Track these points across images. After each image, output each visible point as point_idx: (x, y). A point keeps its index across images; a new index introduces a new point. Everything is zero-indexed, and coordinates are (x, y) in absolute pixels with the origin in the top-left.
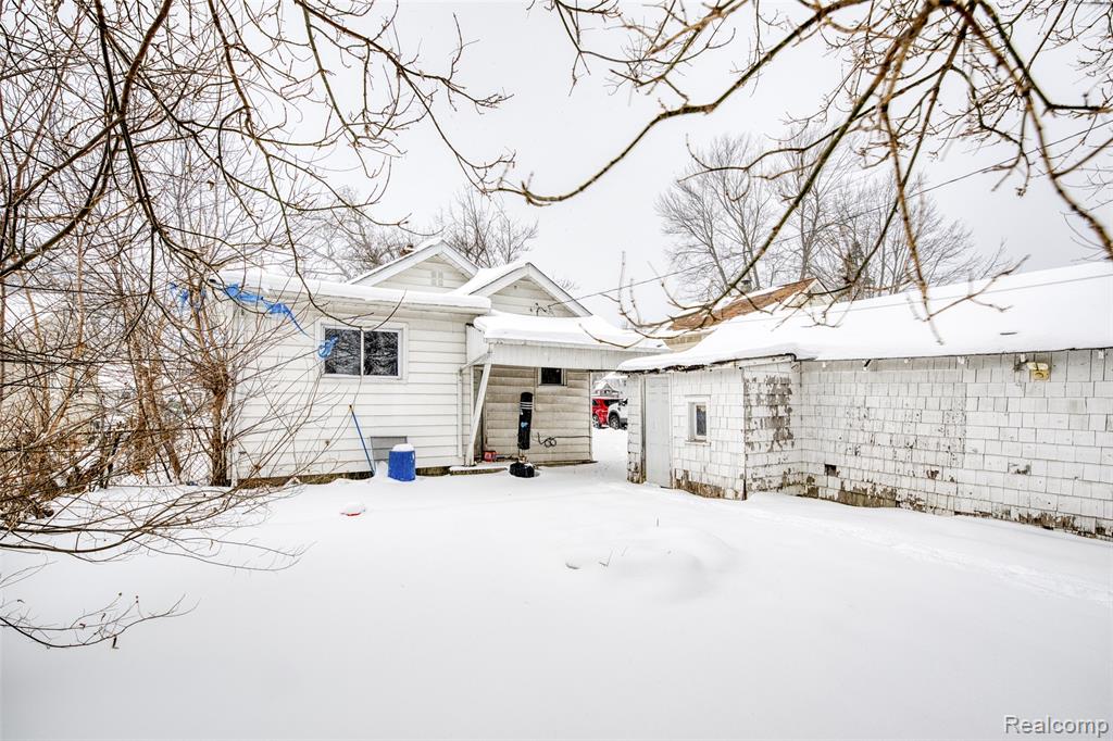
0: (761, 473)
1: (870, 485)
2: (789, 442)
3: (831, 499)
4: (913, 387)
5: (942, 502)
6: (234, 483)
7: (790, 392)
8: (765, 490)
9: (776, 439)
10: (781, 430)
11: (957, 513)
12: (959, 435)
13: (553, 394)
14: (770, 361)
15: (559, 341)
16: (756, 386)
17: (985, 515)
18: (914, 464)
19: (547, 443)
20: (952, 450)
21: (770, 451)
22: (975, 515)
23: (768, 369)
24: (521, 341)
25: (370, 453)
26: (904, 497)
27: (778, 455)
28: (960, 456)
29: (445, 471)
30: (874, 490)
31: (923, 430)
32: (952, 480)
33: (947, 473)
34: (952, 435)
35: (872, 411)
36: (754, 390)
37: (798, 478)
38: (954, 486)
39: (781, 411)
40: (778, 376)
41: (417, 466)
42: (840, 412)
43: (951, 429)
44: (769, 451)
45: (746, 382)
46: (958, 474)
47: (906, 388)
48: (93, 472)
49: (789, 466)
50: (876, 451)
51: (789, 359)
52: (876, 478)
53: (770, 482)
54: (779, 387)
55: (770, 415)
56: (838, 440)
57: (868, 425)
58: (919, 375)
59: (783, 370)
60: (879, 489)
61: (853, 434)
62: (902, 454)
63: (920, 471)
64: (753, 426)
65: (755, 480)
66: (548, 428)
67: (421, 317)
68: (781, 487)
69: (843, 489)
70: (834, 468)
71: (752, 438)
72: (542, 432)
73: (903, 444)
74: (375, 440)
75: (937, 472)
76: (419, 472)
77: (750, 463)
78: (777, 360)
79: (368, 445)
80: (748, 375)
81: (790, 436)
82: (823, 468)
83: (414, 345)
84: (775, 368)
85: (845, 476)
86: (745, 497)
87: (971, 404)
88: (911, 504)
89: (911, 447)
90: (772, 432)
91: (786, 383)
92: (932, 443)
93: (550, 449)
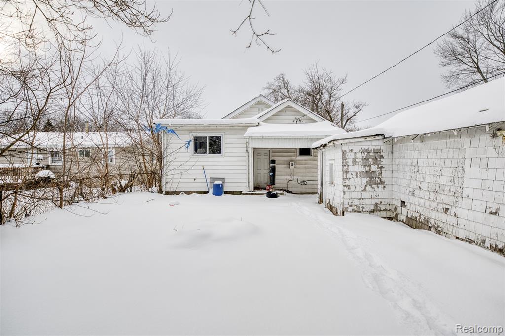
0: (356, 202)
1: (418, 215)
2: (381, 186)
3: (402, 221)
4: (439, 151)
5: (450, 229)
6: (164, 193)
7: (382, 157)
8: (360, 212)
9: (370, 184)
10: (374, 179)
11: (457, 238)
12: (460, 185)
13: (305, 160)
14: (363, 139)
15: (280, 135)
16: (352, 154)
17: (471, 241)
18: (438, 203)
19: (302, 183)
20: (456, 194)
21: (365, 190)
22: (466, 241)
23: (363, 144)
24: (261, 137)
25: (209, 184)
26: (433, 224)
27: (371, 193)
28: (460, 199)
29: (240, 193)
30: (420, 218)
31: (443, 180)
32: (455, 215)
33: (453, 210)
34: (456, 184)
35: (420, 168)
36: (350, 156)
37: (388, 208)
38: (455, 219)
39: (374, 168)
40: (371, 148)
41: (225, 190)
42: (407, 169)
43: (456, 180)
44: (363, 191)
45: (344, 153)
46: (459, 212)
47: (436, 152)
48: (126, 187)
49: (381, 200)
50: (422, 194)
51: (380, 137)
52: (421, 210)
53: (364, 208)
54: (372, 154)
55: (364, 170)
56: (406, 185)
57: (419, 177)
58: (441, 143)
59: (377, 144)
60: (422, 217)
61: (412, 182)
62: (433, 195)
63: (440, 207)
64: (349, 176)
65: (351, 206)
66: (302, 176)
67: (230, 129)
68: (373, 211)
69: (407, 216)
70: (404, 202)
71: (347, 183)
72: (299, 178)
73: (433, 190)
74: (211, 179)
75: (448, 209)
76: (226, 193)
77: (347, 196)
78: (368, 139)
79: (208, 181)
80: (345, 148)
81: (382, 182)
82: (400, 202)
83: (227, 141)
84: (369, 143)
85: (409, 208)
86: (343, 215)
87: (468, 162)
88: (436, 229)
89: (437, 192)
90: (365, 180)
91: (378, 152)
92: (447, 188)
93: (304, 186)
